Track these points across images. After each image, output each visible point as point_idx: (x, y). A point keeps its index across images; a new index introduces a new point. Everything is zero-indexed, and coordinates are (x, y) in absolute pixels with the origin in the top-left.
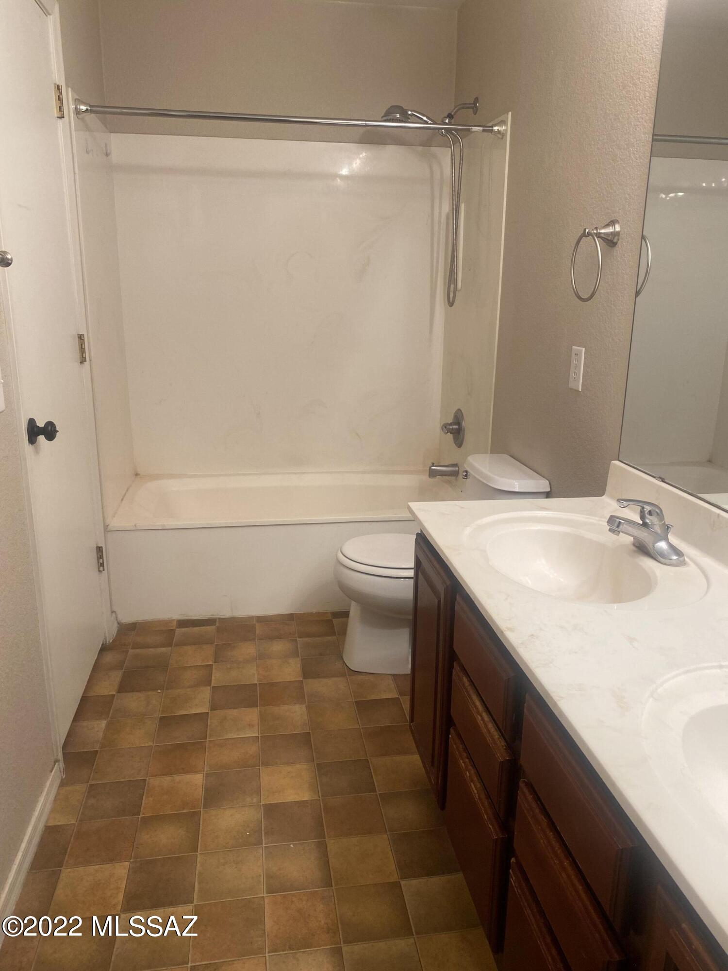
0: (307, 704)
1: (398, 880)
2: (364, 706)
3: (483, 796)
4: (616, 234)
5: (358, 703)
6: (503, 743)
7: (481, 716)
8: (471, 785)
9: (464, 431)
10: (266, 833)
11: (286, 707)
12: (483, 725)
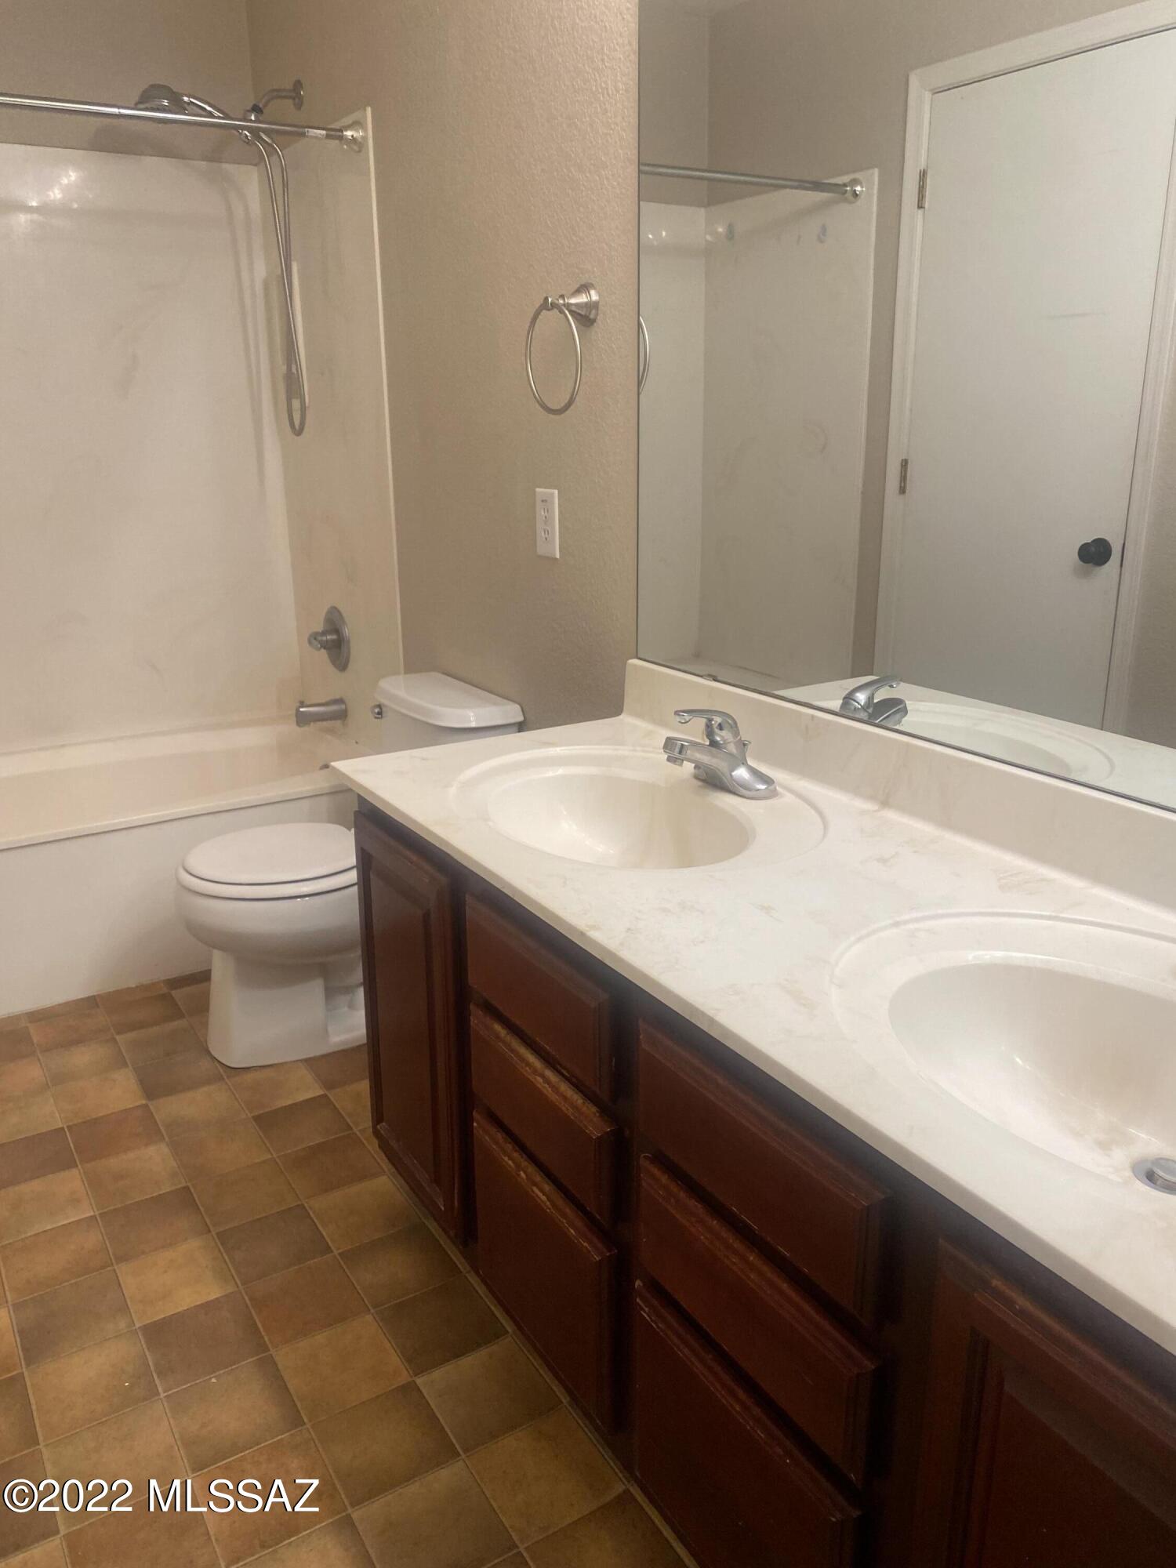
0: (167, 1139)
1: (410, 1380)
2: (269, 1122)
3: (560, 1202)
4: (592, 306)
5: (257, 1119)
6: (594, 1109)
7: (543, 1076)
8: (533, 1191)
9: (349, 642)
10: (159, 1374)
11: (131, 1155)
12: (550, 1089)
